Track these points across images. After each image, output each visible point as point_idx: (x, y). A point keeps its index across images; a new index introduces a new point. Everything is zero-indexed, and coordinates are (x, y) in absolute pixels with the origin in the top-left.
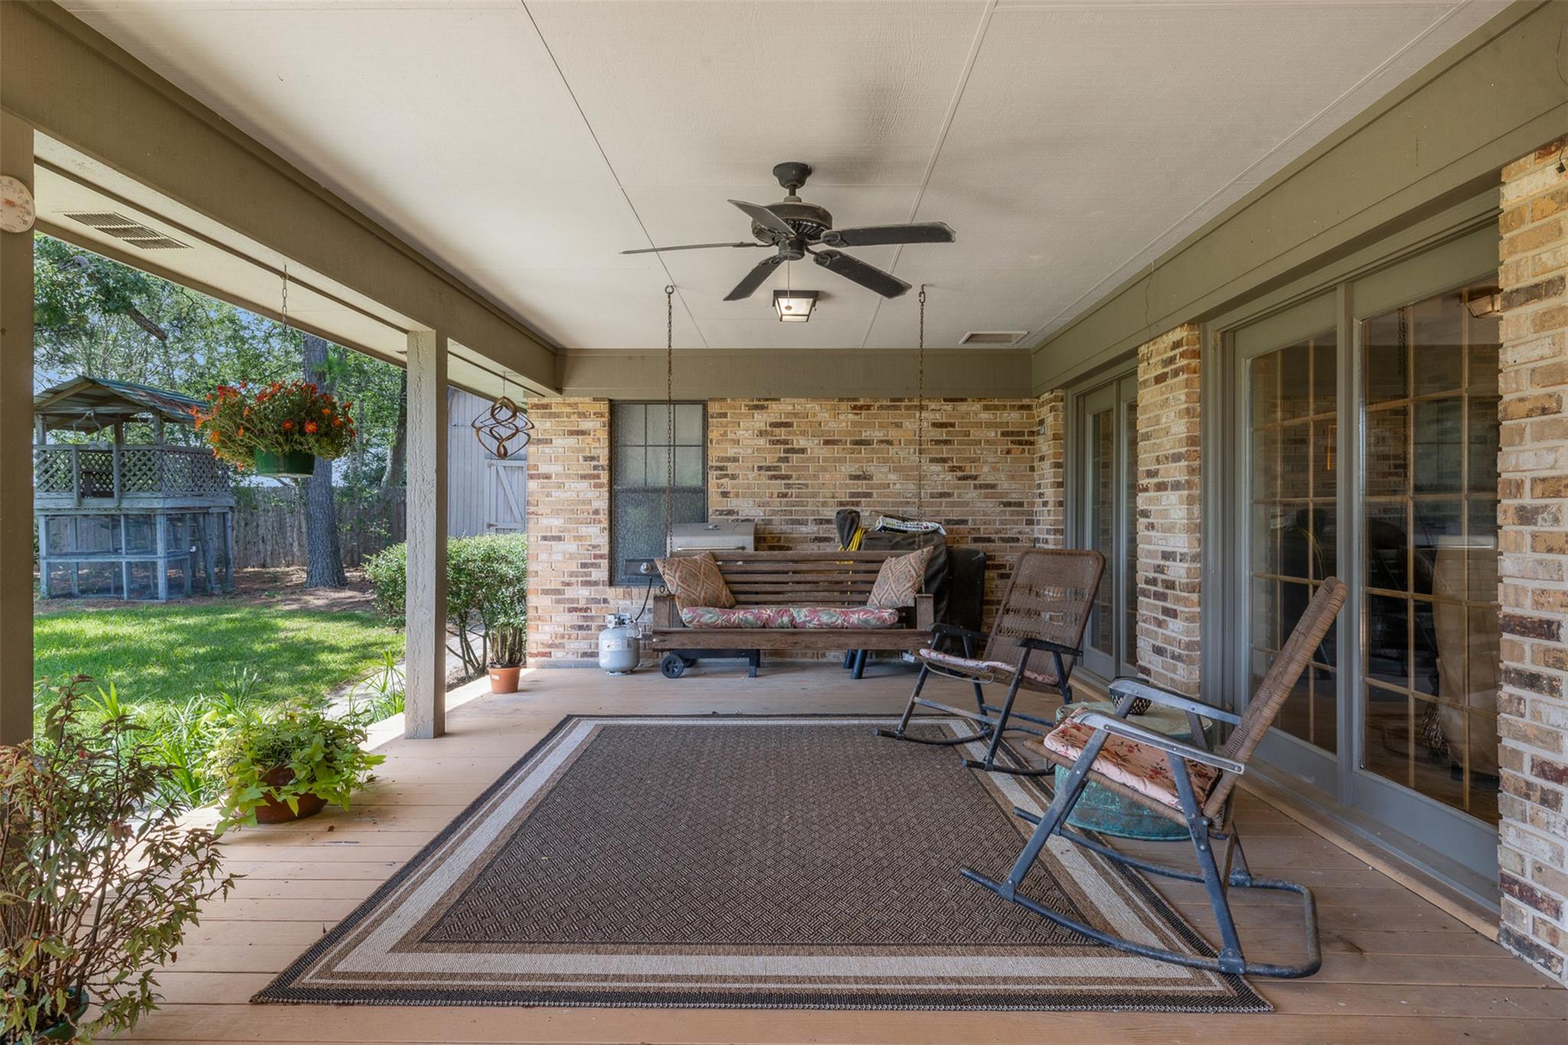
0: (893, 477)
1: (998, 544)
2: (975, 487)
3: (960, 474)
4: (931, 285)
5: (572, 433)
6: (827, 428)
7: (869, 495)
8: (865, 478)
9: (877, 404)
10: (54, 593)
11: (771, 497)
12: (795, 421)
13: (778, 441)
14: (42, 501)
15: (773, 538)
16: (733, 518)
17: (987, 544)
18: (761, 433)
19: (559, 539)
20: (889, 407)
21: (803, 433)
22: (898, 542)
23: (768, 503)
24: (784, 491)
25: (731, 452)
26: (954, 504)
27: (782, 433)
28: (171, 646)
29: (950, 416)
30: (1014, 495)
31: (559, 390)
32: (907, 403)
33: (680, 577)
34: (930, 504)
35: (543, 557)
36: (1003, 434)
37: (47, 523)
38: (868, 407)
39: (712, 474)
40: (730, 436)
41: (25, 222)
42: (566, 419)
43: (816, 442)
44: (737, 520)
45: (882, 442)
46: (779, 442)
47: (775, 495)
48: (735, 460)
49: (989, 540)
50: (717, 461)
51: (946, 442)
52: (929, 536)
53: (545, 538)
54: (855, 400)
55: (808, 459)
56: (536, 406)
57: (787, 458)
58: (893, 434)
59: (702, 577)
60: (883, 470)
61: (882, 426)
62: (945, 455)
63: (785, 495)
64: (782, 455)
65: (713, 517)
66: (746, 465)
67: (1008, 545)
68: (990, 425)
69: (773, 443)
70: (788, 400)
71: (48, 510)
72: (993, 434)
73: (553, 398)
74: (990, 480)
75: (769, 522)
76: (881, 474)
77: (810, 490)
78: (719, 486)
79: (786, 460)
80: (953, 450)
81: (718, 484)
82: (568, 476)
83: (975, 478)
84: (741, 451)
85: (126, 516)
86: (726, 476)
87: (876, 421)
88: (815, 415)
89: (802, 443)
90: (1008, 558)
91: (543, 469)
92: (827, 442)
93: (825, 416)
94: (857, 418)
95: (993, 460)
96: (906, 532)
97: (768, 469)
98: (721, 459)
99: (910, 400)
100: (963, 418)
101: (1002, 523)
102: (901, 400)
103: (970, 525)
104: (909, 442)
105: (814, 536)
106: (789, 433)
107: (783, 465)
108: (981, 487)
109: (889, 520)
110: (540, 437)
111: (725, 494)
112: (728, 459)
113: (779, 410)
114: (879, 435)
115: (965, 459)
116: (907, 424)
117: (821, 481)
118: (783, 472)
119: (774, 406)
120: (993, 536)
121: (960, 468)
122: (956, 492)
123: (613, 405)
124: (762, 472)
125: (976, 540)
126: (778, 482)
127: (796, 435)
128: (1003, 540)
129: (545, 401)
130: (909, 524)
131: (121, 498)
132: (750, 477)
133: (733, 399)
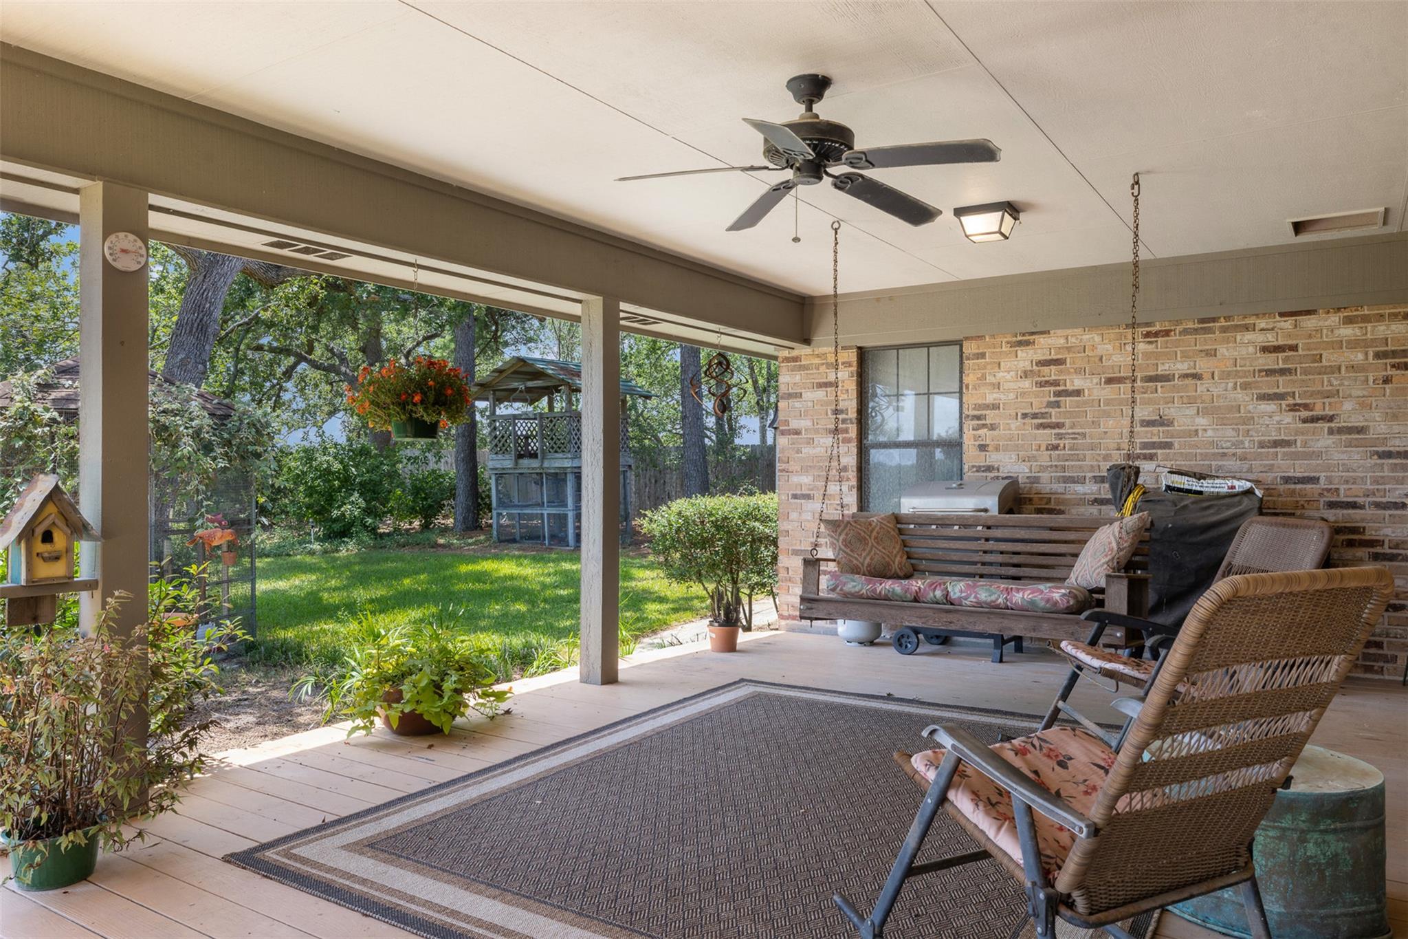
0: (1202, 421)
1: (1369, 512)
2: (1331, 432)
3: (1305, 414)
4: (1148, 172)
5: (822, 385)
6: (1110, 363)
7: (1168, 445)
8: (1162, 424)
9: (1179, 328)
10: (503, 538)
11: (1039, 449)
12: (1068, 357)
13: (1047, 382)
14: (494, 462)
15: (1041, 499)
16: (992, 475)
17: (1351, 511)
18: (1026, 374)
19: (808, 497)
20: (1196, 331)
21: (1079, 371)
22: (1185, 507)
23: (1034, 457)
24: (1054, 442)
25: (990, 398)
26: (1295, 456)
27: (1052, 373)
28: (544, 586)
29: (1290, 336)
30: (1397, 442)
31: (807, 341)
32: (1223, 323)
33: (844, 540)
34: (1258, 456)
35: (793, 516)
36: (1378, 355)
37: (497, 480)
38: (1167, 333)
39: (969, 425)
40: (990, 379)
41: (139, 263)
42: (815, 371)
43: (1095, 381)
44: (997, 478)
45: (1186, 376)
46: (1048, 384)
47: (1043, 448)
48: (995, 407)
49: (1354, 506)
50: (974, 409)
51: (1282, 372)
52: (1237, 499)
53: (795, 497)
54: (1148, 324)
55: (1085, 403)
56: (787, 360)
57: (1058, 402)
58: (1203, 365)
59: (871, 541)
60: (1187, 412)
61: (1185, 356)
62: (1281, 390)
63: (1056, 448)
64: (1053, 399)
65: (969, 475)
66: (1008, 412)
67: (1388, 512)
68: (1353, 344)
69: (1041, 384)
70: (1059, 332)
71: (496, 469)
72: (1360, 356)
73: (802, 350)
74: (1357, 421)
75: (1036, 480)
76: (1184, 417)
77: (1088, 440)
78: (976, 438)
79: (1057, 405)
80: (1294, 382)
81: (975, 436)
82: (817, 431)
83: (1331, 419)
84: (1002, 396)
85: (546, 474)
86: (984, 426)
87: (1178, 350)
88: (1094, 348)
89: (1077, 383)
90: (1388, 531)
91: (794, 424)
92: (1109, 381)
93: (1106, 348)
94: (1151, 348)
95: (1360, 393)
96: (1200, 493)
97: (1035, 416)
98: (978, 407)
99: (1227, 318)
100: (1310, 336)
101: (1376, 481)
102: (1214, 320)
103: (1323, 483)
104: (1226, 375)
105: (1093, 497)
106: (1061, 372)
107: (1053, 411)
108: (1340, 431)
109: (1176, 478)
110: (791, 391)
111: (983, 448)
112: (987, 407)
113: (1046, 346)
114: (1182, 367)
115: (1312, 394)
116: (1223, 350)
117: (1102, 430)
118: (1054, 420)
119: (1041, 340)
120: (1360, 500)
121: (1306, 407)
122: (1299, 439)
123: (862, 353)
124: (1028, 421)
125: (1332, 505)
126: (1047, 431)
127: (1069, 373)
128: (1378, 505)
129: (794, 353)
130: (1205, 483)
131: (543, 459)
132: (1013, 427)
133: (993, 336)
